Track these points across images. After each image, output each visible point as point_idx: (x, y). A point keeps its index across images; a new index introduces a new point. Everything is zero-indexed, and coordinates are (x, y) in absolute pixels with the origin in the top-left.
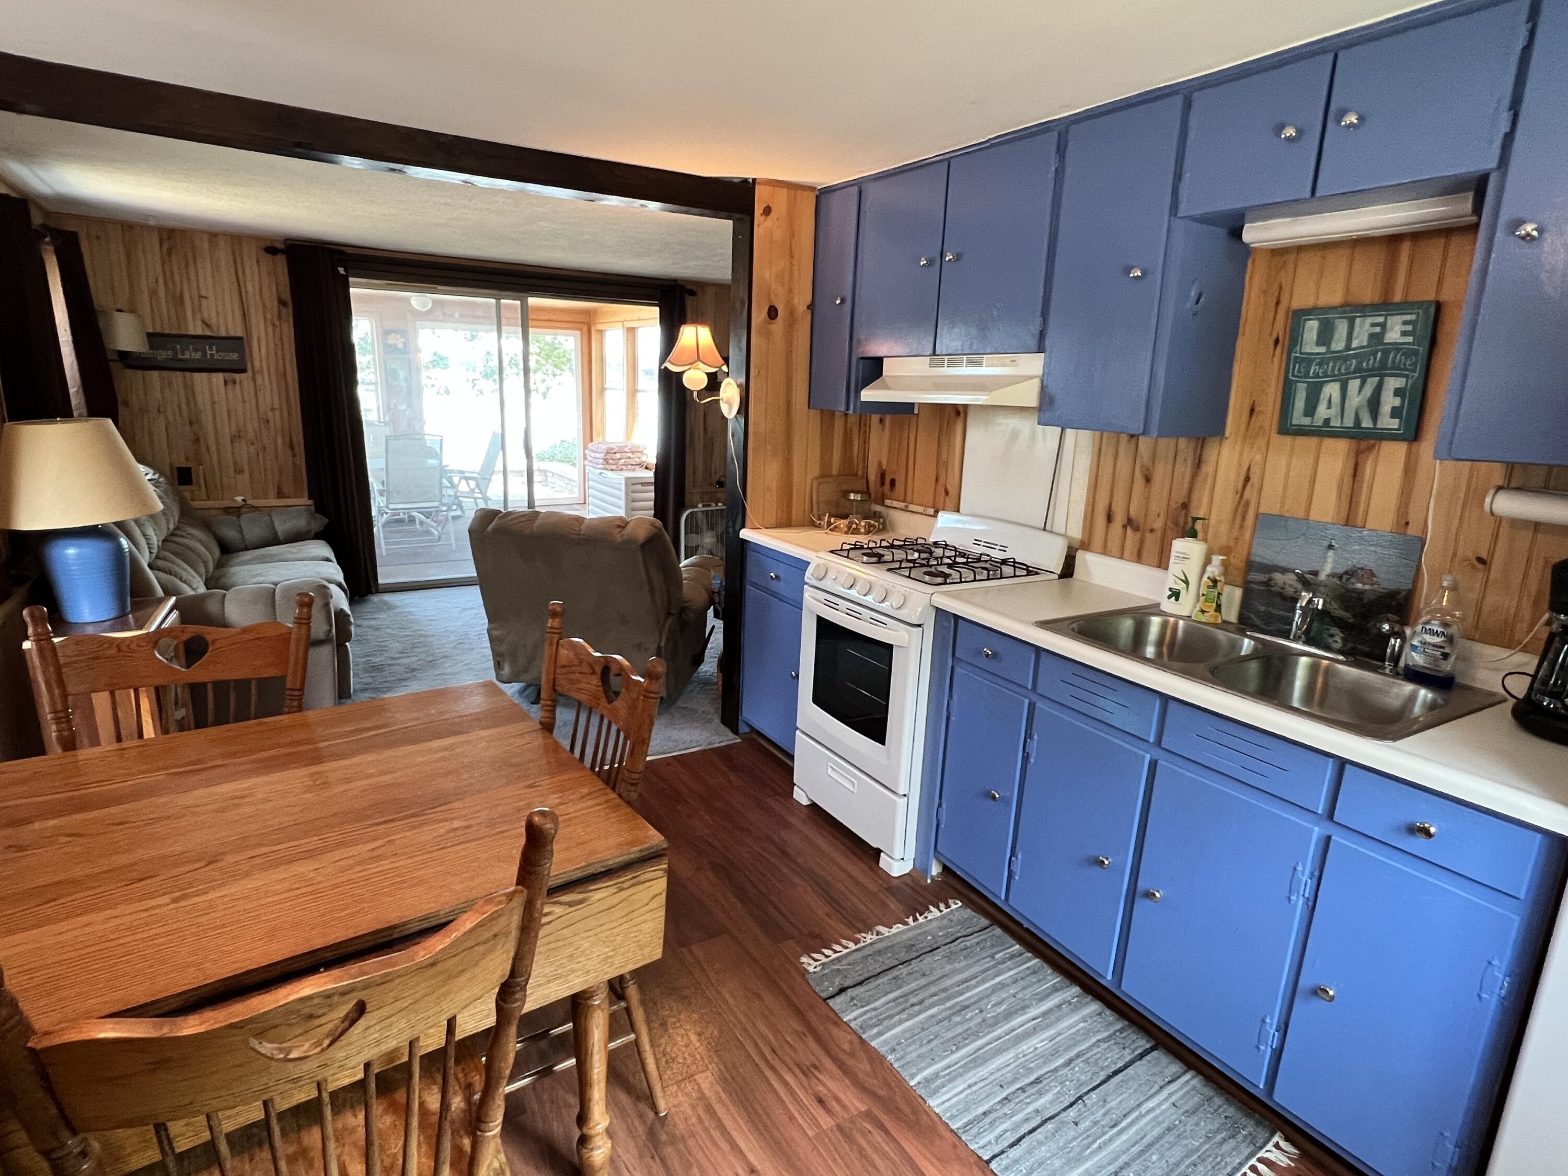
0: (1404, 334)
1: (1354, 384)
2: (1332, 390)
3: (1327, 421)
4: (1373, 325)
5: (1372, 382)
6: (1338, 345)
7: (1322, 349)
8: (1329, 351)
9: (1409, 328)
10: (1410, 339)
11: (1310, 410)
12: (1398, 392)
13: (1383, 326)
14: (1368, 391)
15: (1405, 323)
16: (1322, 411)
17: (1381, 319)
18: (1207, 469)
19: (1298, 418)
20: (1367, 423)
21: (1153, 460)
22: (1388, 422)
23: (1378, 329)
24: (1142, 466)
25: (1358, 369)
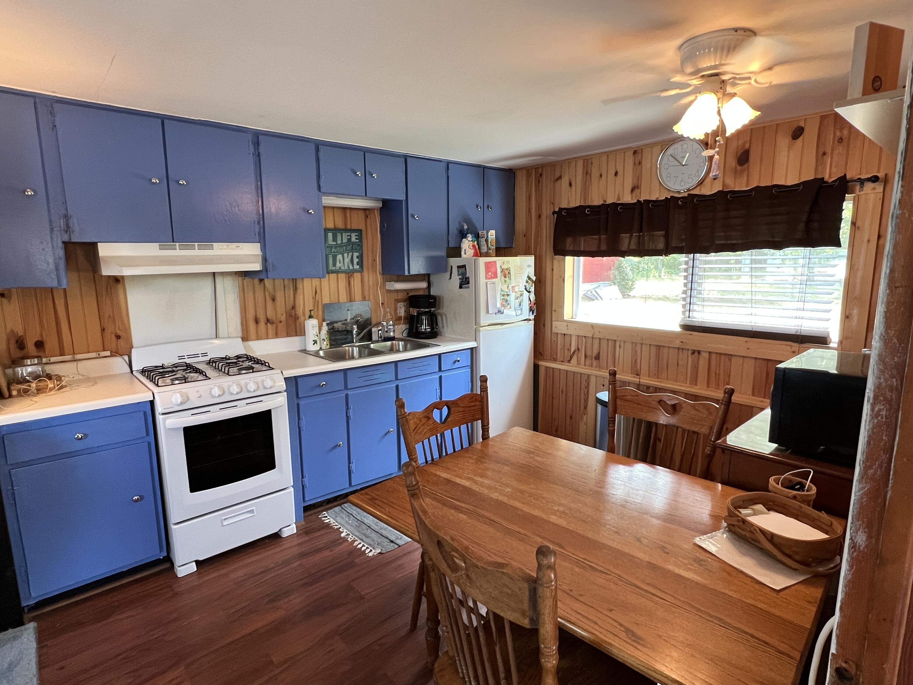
0: (356, 239)
1: (346, 255)
2: (340, 257)
3: (340, 268)
4: (348, 236)
5: (350, 254)
6: (339, 242)
7: (334, 243)
8: (337, 244)
9: (357, 237)
10: (358, 241)
11: (334, 265)
12: (357, 257)
13: (350, 236)
14: (350, 257)
15: (356, 236)
16: (338, 265)
17: (349, 234)
18: (300, 291)
19: (331, 267)
20: (351, 267)
21: (275, 291)
22: (357, 267)
23: (349, 237)
24: (270, 294)
25: (346, 250)
